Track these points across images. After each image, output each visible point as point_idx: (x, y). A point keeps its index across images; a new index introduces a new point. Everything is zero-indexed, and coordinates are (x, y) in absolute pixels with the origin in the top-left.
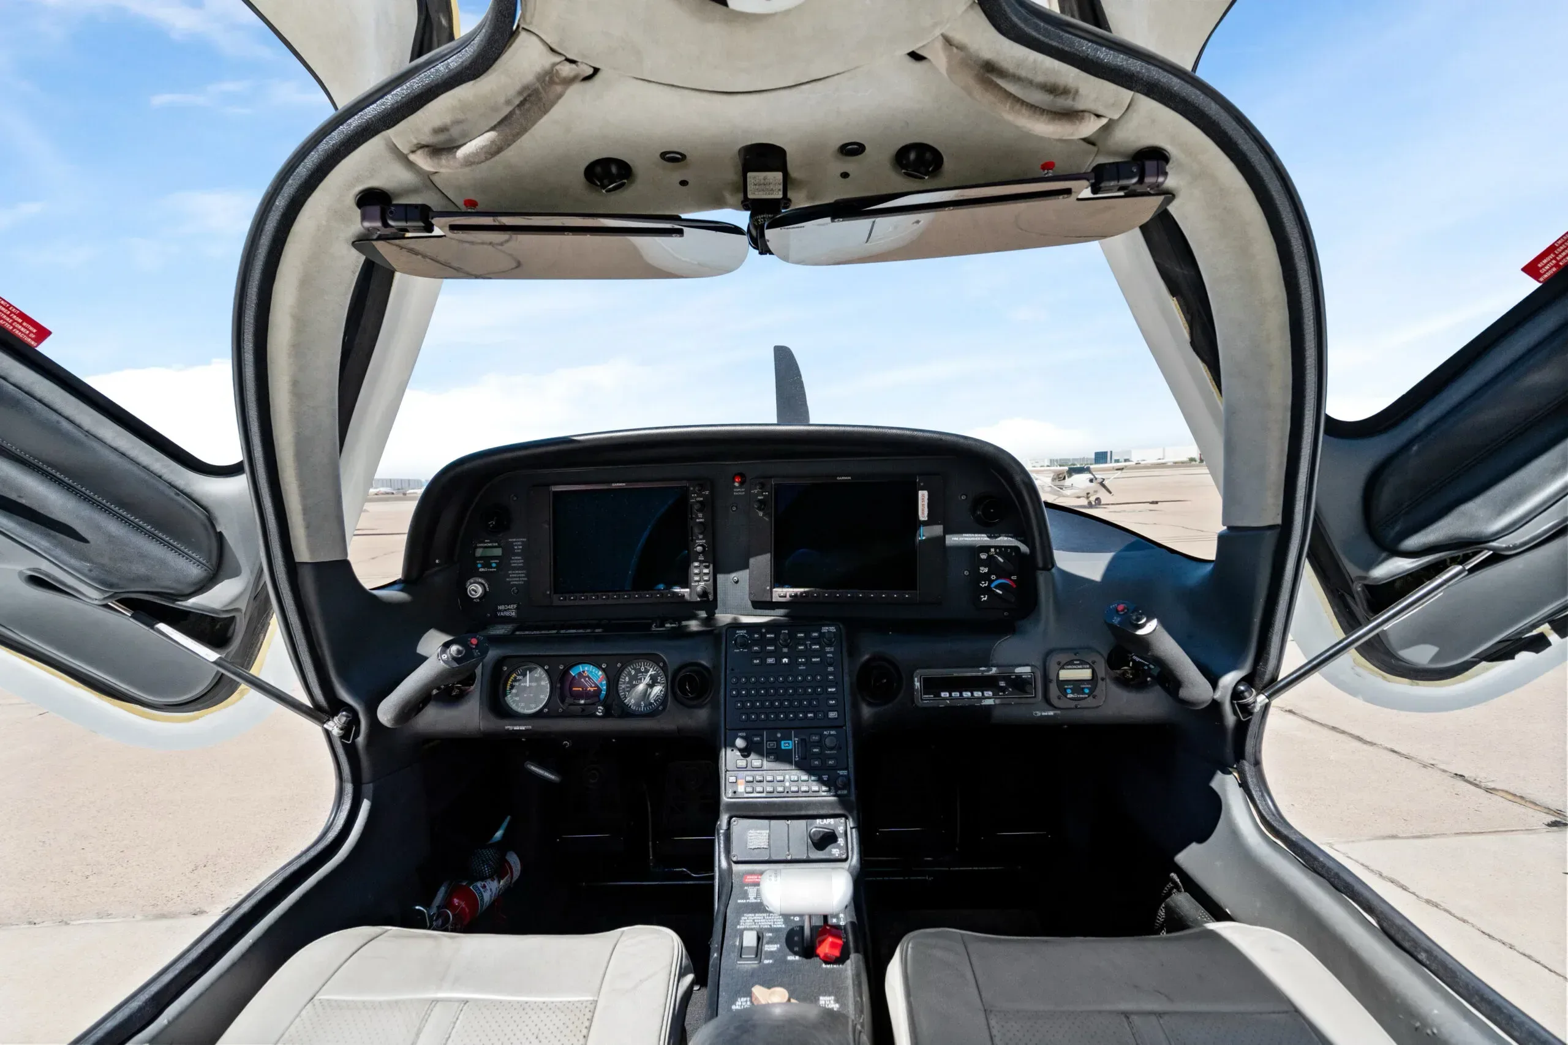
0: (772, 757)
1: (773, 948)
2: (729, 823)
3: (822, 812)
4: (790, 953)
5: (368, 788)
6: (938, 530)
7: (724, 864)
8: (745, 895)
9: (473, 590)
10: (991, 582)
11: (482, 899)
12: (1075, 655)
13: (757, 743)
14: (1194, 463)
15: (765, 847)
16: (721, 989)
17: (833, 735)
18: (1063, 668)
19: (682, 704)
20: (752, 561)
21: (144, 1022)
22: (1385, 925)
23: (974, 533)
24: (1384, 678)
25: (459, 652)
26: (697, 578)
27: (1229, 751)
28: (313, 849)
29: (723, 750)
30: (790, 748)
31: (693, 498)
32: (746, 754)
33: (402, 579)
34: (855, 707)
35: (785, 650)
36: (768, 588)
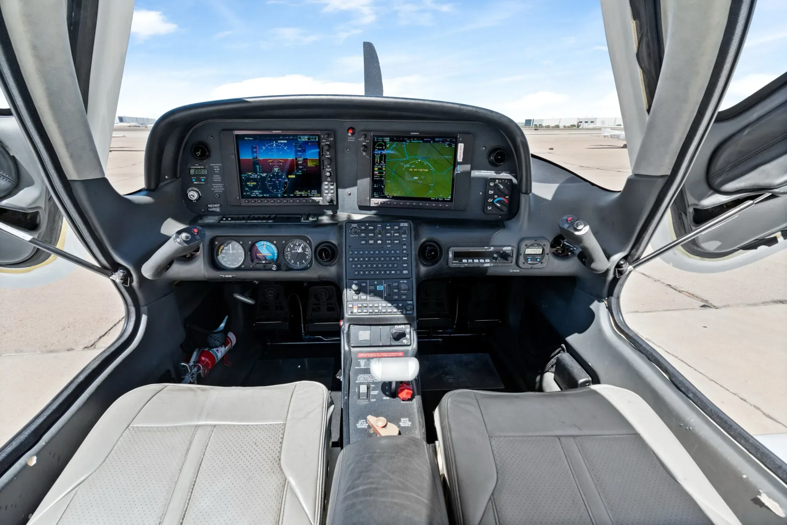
0: (372, 294)
1: (375, 393)
2: (349, 327)
3: (399, 322)
4: (384, 395)
5: (144, 309)
6: (467, 167)
7: (347, 348)
8: (358, 364)
9: (192, 195)
10: (494, 199)
11: (217, 357)
12: (536, 241)
13: (364, 287)
14: (574, 128)
15: (368, 339)
16: (350, 416)
17: (405, 283)
18: (528, 248)
19: (321, 264)
20: (359, 182)
21: (30, 445)
22: (673, 379)
23: (488, 170)
24: (688, 256)
25: (187, 237)
26: (327, 192)
27: (605, 291)
28: (117, 343)
29: (345, 290)
30: (382, 289)
31: (323, 142)
32: (358, 292)
33: (146, 188)
34: (417, 266)
35: (380, 236)
36: (368, 198)
